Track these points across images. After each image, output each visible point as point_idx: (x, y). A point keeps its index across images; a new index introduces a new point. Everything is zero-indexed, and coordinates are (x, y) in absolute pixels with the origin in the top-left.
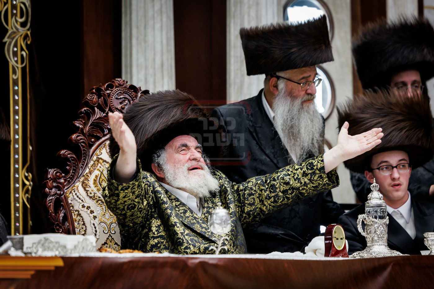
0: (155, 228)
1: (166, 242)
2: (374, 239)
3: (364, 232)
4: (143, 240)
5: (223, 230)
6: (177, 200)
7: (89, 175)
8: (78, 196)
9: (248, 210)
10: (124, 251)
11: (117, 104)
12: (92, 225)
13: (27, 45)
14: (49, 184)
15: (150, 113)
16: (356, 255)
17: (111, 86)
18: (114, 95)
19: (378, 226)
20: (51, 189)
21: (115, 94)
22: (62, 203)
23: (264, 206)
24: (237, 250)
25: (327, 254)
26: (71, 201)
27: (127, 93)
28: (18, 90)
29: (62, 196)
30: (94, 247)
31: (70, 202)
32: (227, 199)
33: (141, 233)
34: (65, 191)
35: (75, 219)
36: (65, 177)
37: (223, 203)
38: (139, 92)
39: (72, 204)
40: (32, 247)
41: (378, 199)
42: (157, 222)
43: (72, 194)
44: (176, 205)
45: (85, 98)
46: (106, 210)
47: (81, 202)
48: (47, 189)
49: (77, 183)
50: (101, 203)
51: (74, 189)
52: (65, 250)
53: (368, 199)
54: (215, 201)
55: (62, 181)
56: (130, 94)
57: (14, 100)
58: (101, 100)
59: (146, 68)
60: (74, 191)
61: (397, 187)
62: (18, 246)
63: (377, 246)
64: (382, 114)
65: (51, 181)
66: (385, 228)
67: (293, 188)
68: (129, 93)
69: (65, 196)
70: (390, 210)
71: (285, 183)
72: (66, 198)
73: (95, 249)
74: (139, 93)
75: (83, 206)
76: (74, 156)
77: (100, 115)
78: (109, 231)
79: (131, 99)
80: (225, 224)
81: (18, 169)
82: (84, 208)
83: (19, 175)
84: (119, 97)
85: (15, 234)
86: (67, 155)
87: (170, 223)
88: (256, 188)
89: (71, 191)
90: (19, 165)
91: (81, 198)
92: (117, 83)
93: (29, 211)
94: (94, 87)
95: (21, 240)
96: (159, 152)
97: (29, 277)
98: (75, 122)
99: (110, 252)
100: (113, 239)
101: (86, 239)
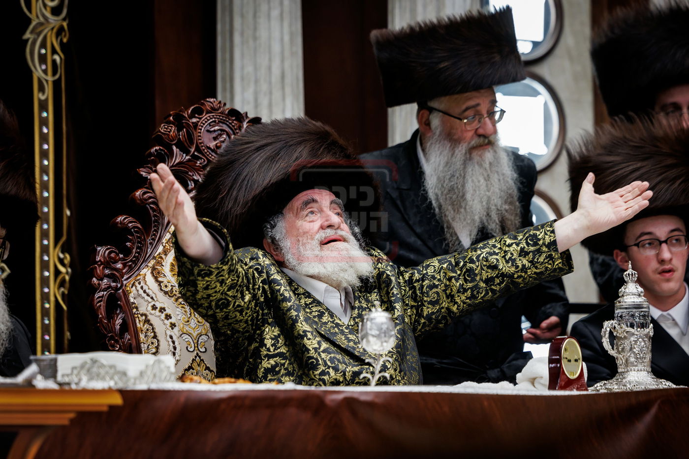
0: (270, 340)
1: (288, 364)
2: (629, 361)
3: (613, 349)
4: (251, 360)
5: (382, 345)
6: (308, 295)
7: (163, 256)
8: (145, 290)
9: (428, 312)
10: (221, 380)
11: (209, 139)
12: (168, 337)
13: (62, 44)
14: (98, 271)
15: (259, 155)
16: (600, 387)
17: (198, 112)
18: (204, 126)
19: (636, 339)
20: (102, 280)
21: (206, 124)
22: (119, 303)
23: (454, 305)
24: (405, 378)
25: (552, 385)
26: (135, 298)
27: (225, 122)
28: (47, 118)
29: (119, 290)
30: (172, 374)
31: (132, 300)
32: (391, 294)
33: (246, 350)
34: (125, 282)
35: (141, 328)
36: (123, 259)
37: (382, 302)
38: (244, 121)
39: (135, 303)
40: (72, 374)
41: (635, 295)
42: (273, 332)
43: (136, 287)
44: (305, 304)
45: (156, 131)
46: (190, 314)
47: (150, 300)
48: (94, 279)
49: (144, 269)
50: (183, 303)
51: (139, 279)
52: (124, 379)
53: (620, 295)
54: (370, 298)
55: (119, 266)
56: (230, 123)
57: (42, 135)
58: (182, 134)
59: (257, 81)
60: (139, 283)
61: (667, 275)
62: (49, 372)
63: (633, 372)
64: (642, 155)
65: (102, 266)
66: (647, 342)
67: (503, 275)
68: (227, 121)
69: (123, 291)
70: (656, 313)
71: (489, 267)
72: (126, 294)
73: (173, 377)
74: (245, 123)
75: (154, 308)
76: (139, 225)
77: (182, 158)
78: (196, 348)
79: (231, 132)
80: (385, 336)
81: (48, 246)
82: (155, 310)
83: (48, 256)
84: (212, 129)
85: (43, 353)
86: (128, 224)
87: (296, 333)
88: (440, 275)
89: (134, 282)
90: (49, 241)
91: (151, 293)
92: (209, 106)
93: (65, 315)
94: (171, 113)
95: (53, 363)
96: (273, 219)
97: (66, 422)
98: (140, 169)
99: (199, 382)
100: (202, 360)
101: (159, 361)
